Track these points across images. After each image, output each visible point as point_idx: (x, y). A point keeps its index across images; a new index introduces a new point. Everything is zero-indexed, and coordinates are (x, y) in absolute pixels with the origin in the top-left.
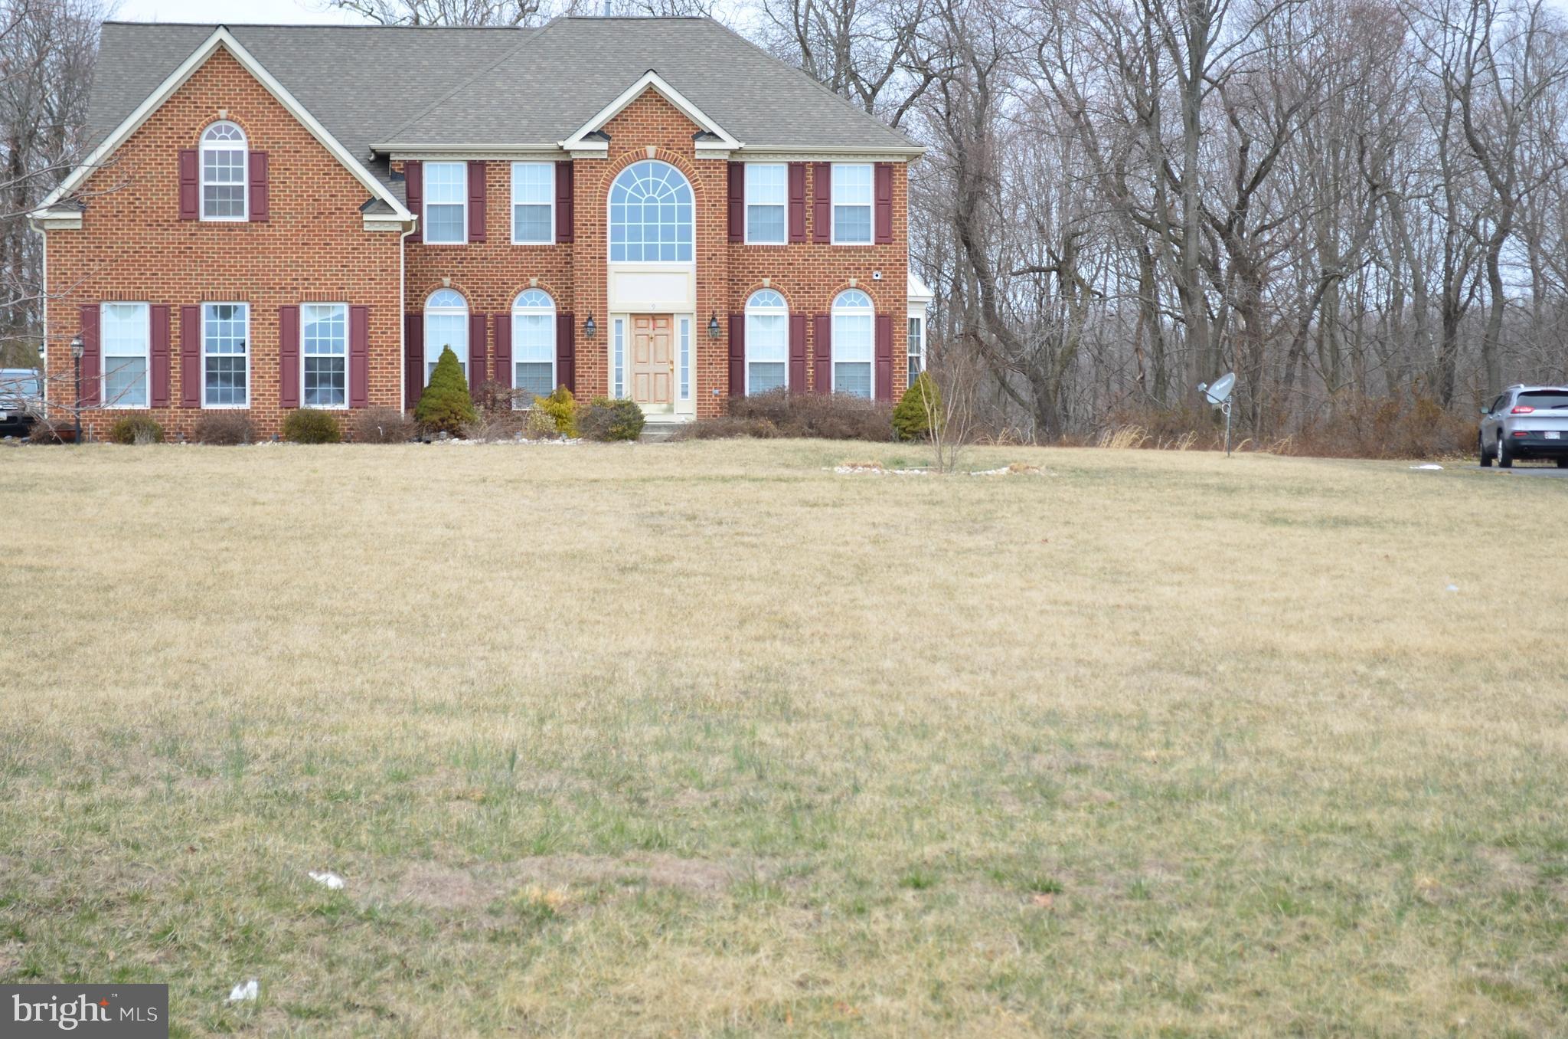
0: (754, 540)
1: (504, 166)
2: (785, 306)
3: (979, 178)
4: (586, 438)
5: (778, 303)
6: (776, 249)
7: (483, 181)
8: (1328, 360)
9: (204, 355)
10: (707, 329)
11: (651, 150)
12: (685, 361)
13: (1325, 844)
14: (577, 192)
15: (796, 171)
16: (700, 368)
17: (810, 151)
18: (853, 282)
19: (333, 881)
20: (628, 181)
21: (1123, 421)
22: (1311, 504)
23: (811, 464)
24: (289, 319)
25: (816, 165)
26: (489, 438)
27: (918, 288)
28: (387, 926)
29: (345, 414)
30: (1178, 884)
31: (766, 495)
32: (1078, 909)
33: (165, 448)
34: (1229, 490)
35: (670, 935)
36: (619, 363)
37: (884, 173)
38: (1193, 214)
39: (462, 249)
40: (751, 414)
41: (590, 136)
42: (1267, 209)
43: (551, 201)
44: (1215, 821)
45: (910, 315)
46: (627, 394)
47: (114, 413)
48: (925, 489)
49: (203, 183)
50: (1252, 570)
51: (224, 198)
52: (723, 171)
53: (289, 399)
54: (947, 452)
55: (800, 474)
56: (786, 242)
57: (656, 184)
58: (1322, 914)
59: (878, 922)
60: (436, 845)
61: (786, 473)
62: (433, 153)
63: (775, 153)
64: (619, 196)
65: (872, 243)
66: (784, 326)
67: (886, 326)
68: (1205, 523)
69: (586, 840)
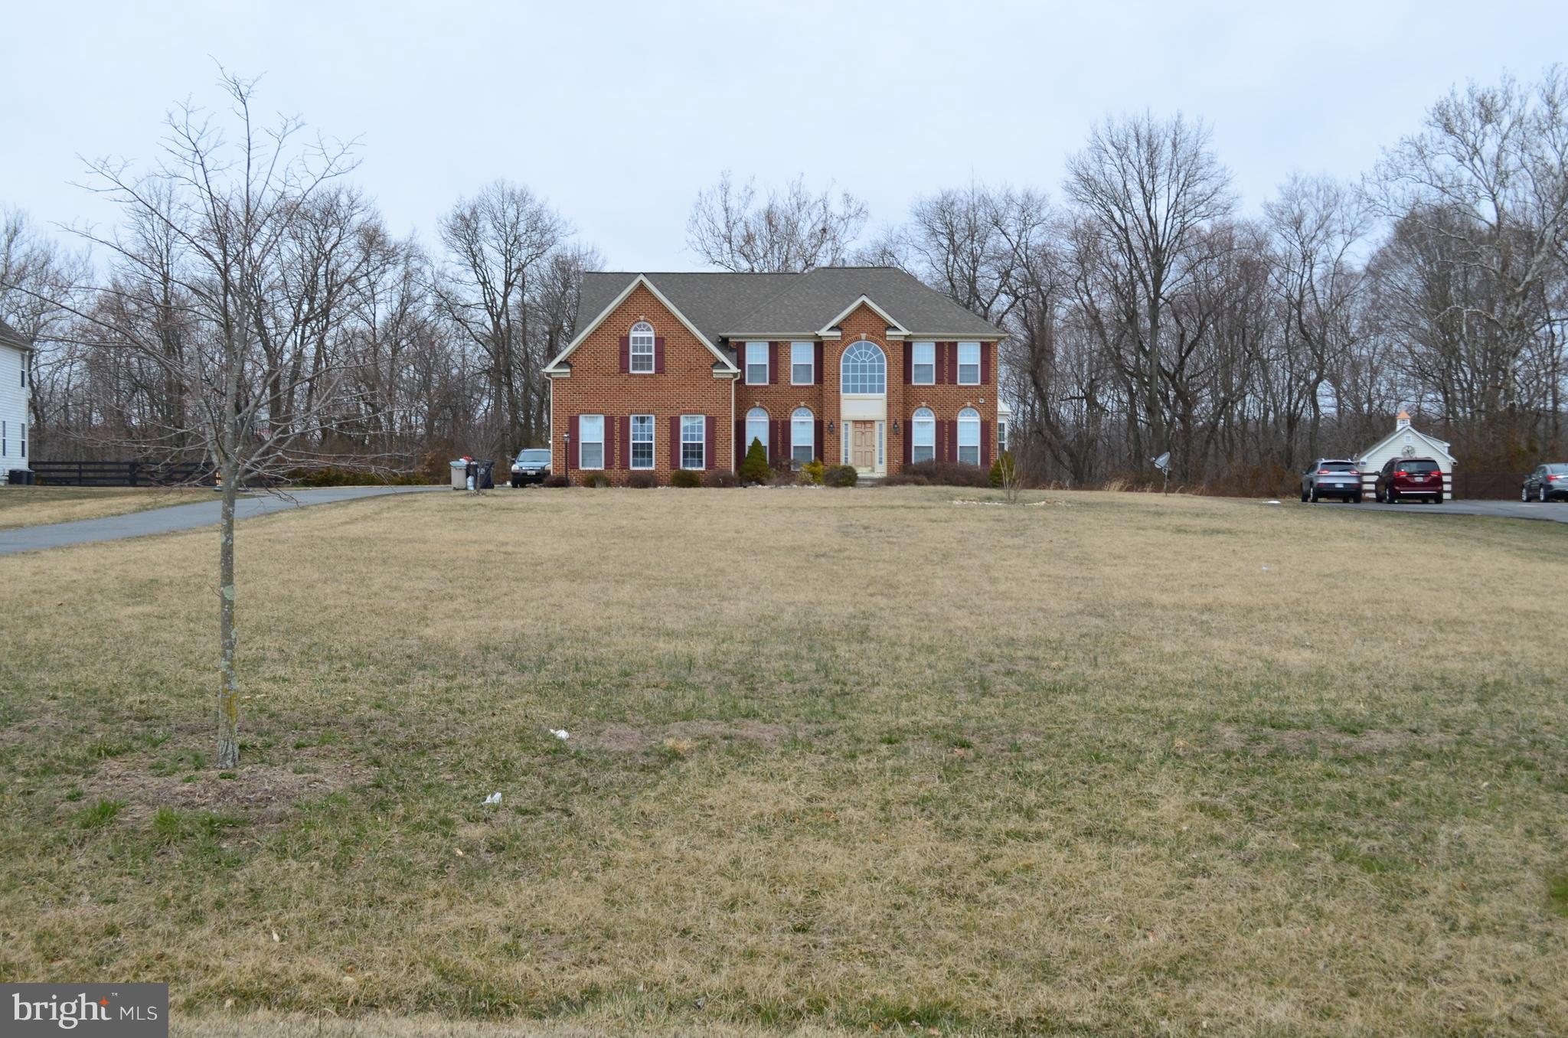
0: (895, 540)
1: (788, 345)
2: (933, 416)
3: (1042, 350)
4: (827, 485)
5: (930, 415)
6: (929, 387)
7: (777, 352)
8: (1228, 445)
9: (632, 442)
10: (892, 430)
11: (863, 336)
12: (881, 446)
13: (1129, 720)
14: (825, 357)
15: (939, 347)
16: (888, 449)
17: (946, 336)
18: (969, 404)
19: (563, 734)
20: (851, 352)
21: (1118, 476)
22: (1203, 522)
23: (943, 499)
24: (675, 423)
25: (950, 343)
26: (778, 485)
27: (1003, 407)
28: (583, 762)
29: (703, 472)
30: (1038, 743)
31: (911, 516)
32: (978, 757)
33: (609, 490)
34: (1159, 514)
35: (741, 769)
36: (846, 446)
37: (986, 348)
38: (1155, 369)
39: (766, 387)
40: (915, 473)
41: (832, 329)
42: (1196, 366)
43: (812, 362)
44: (1070, 705)
45: (999, 421)
46: (850, 462)
47: (585, 471)
48: (997, 512)
49: (632, 353)
50: (1158, 558)
51: (641, 362)
52: (901, 348)
53: (674, 464)
54: (1012, 493)
55: (933, 504)
56: (934, 383)
57: (866, 353)
58: (1116, 762)
59: (861, 764)
60: (629, 714)
61: (926, 504)
62: (751, 337)
63: (928, 337)
64: (847, 359)
65: (979, 384)
66: (933, 427)
67: (986, 429)
68: (1141, 532)
69: (714, 712)
